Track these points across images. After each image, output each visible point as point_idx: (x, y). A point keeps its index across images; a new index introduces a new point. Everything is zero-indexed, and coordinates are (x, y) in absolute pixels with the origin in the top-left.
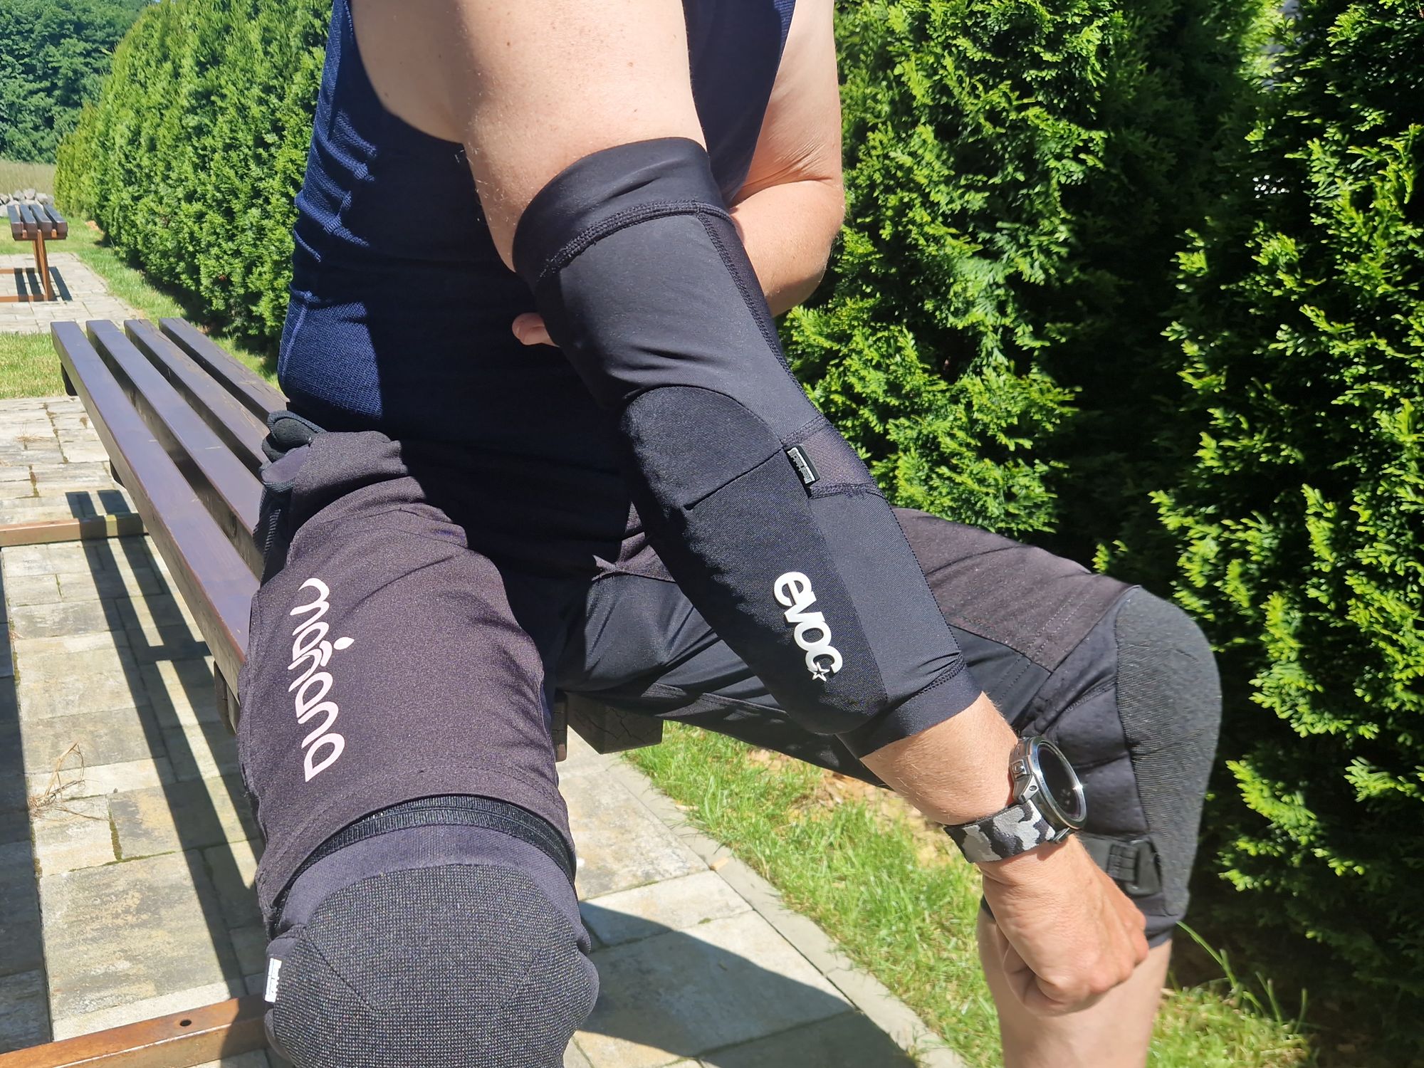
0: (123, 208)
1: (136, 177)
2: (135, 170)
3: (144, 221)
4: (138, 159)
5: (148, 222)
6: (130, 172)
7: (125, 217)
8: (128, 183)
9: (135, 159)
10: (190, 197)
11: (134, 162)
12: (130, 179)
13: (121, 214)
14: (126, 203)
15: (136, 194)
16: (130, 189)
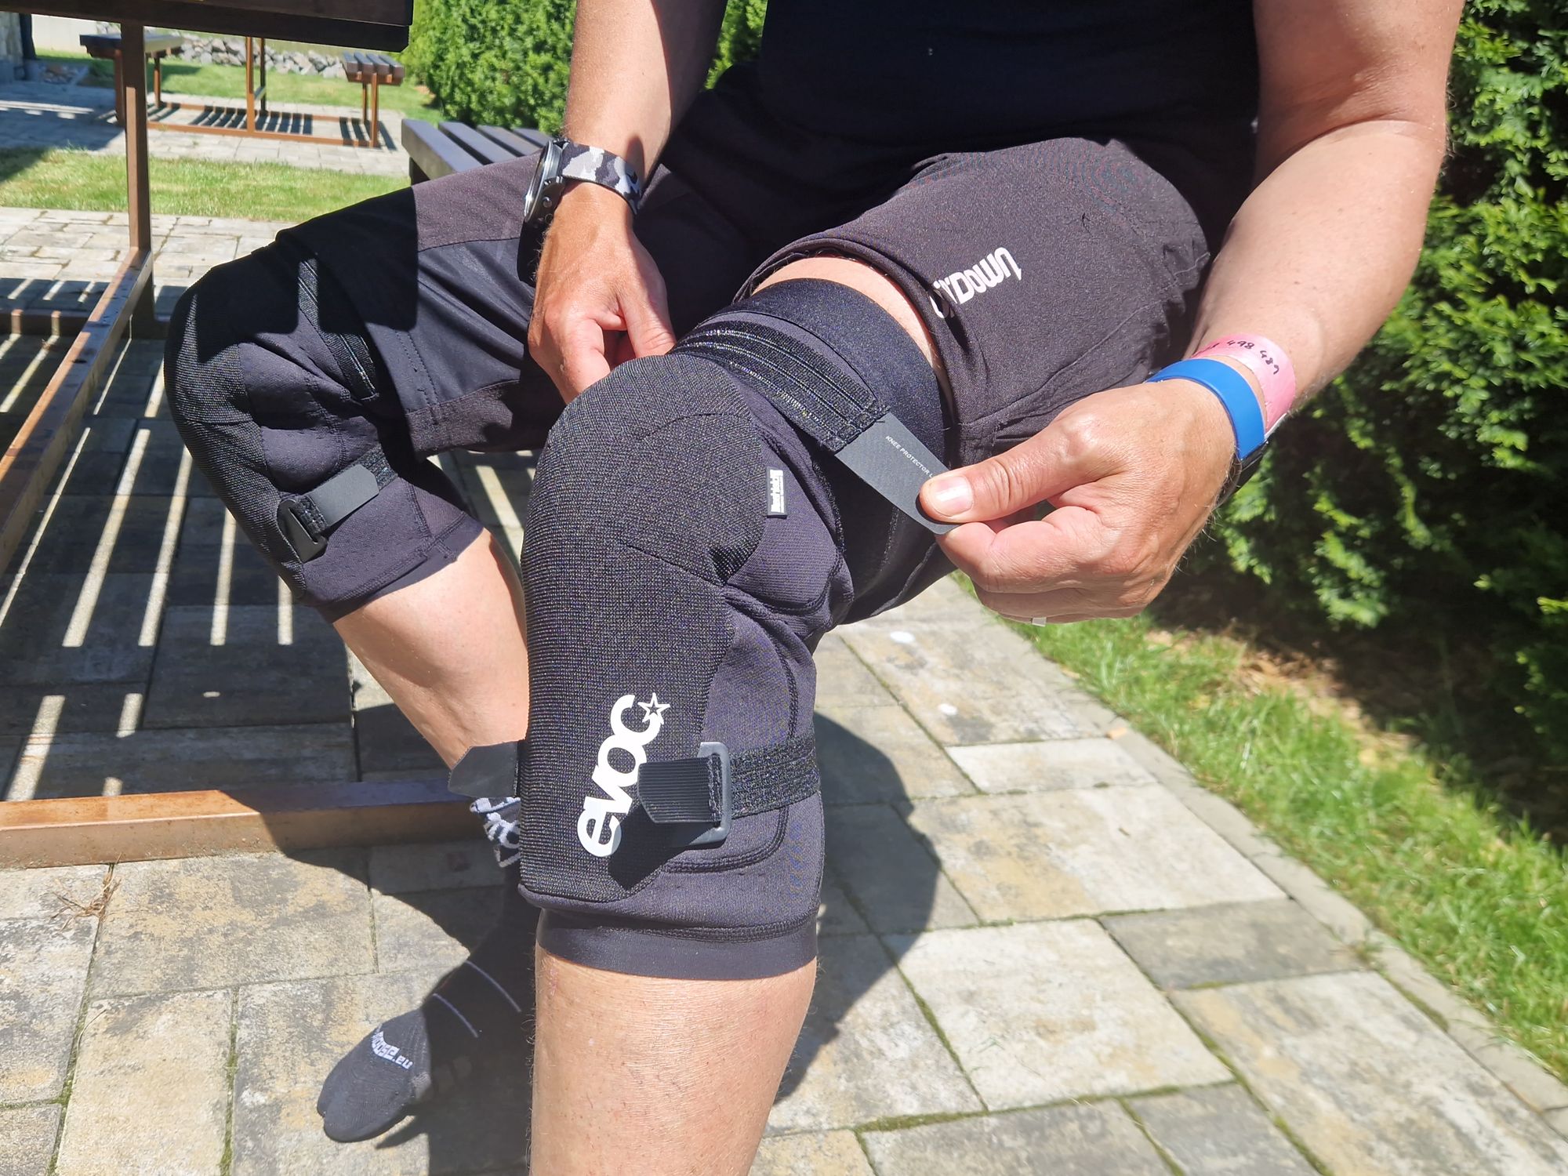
0: (460, 66)
1: (479, 33)
2: (480, 26)
3: (482, 77)
4: (484, 15)
5: (486, 78)
6: (473, 28)
7: (462, 75)
8: (470, 38)
9: (480, 14)
10: (539, 47)
11: (480, 18)
12: (473, 34)
13: (458, 72)
14: (465, 59)
15: (477, 51)
16: (471, 45)
